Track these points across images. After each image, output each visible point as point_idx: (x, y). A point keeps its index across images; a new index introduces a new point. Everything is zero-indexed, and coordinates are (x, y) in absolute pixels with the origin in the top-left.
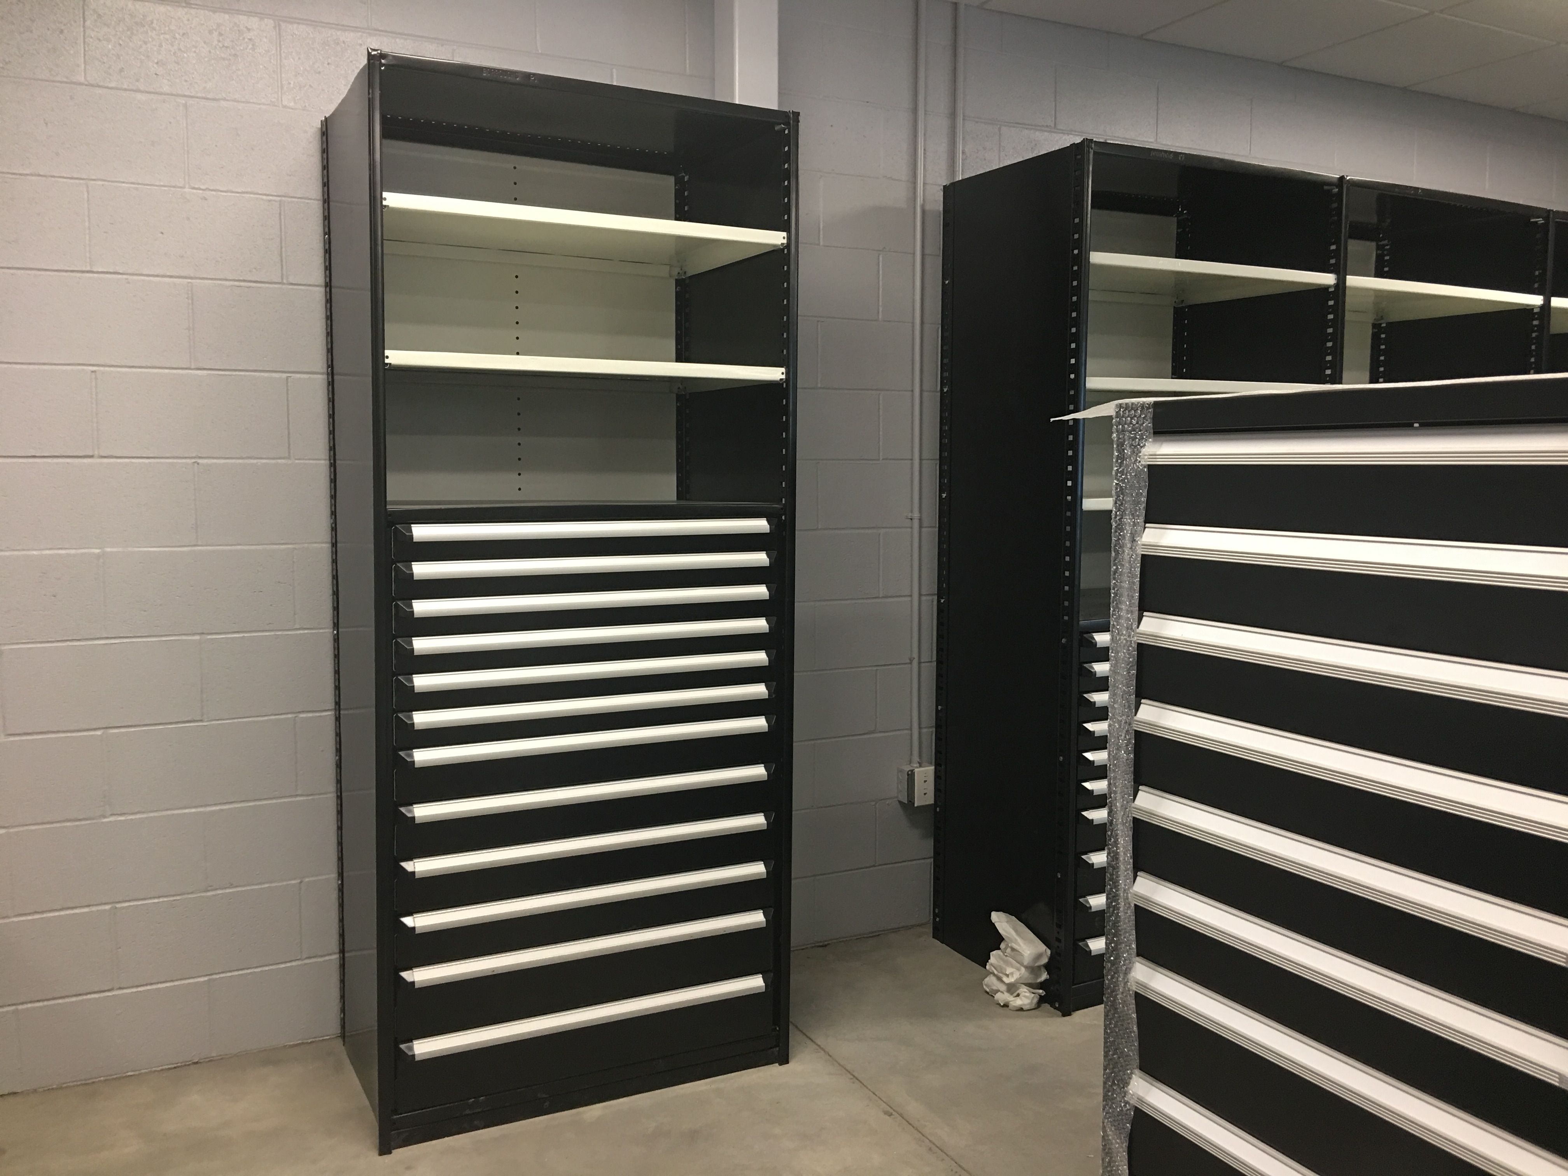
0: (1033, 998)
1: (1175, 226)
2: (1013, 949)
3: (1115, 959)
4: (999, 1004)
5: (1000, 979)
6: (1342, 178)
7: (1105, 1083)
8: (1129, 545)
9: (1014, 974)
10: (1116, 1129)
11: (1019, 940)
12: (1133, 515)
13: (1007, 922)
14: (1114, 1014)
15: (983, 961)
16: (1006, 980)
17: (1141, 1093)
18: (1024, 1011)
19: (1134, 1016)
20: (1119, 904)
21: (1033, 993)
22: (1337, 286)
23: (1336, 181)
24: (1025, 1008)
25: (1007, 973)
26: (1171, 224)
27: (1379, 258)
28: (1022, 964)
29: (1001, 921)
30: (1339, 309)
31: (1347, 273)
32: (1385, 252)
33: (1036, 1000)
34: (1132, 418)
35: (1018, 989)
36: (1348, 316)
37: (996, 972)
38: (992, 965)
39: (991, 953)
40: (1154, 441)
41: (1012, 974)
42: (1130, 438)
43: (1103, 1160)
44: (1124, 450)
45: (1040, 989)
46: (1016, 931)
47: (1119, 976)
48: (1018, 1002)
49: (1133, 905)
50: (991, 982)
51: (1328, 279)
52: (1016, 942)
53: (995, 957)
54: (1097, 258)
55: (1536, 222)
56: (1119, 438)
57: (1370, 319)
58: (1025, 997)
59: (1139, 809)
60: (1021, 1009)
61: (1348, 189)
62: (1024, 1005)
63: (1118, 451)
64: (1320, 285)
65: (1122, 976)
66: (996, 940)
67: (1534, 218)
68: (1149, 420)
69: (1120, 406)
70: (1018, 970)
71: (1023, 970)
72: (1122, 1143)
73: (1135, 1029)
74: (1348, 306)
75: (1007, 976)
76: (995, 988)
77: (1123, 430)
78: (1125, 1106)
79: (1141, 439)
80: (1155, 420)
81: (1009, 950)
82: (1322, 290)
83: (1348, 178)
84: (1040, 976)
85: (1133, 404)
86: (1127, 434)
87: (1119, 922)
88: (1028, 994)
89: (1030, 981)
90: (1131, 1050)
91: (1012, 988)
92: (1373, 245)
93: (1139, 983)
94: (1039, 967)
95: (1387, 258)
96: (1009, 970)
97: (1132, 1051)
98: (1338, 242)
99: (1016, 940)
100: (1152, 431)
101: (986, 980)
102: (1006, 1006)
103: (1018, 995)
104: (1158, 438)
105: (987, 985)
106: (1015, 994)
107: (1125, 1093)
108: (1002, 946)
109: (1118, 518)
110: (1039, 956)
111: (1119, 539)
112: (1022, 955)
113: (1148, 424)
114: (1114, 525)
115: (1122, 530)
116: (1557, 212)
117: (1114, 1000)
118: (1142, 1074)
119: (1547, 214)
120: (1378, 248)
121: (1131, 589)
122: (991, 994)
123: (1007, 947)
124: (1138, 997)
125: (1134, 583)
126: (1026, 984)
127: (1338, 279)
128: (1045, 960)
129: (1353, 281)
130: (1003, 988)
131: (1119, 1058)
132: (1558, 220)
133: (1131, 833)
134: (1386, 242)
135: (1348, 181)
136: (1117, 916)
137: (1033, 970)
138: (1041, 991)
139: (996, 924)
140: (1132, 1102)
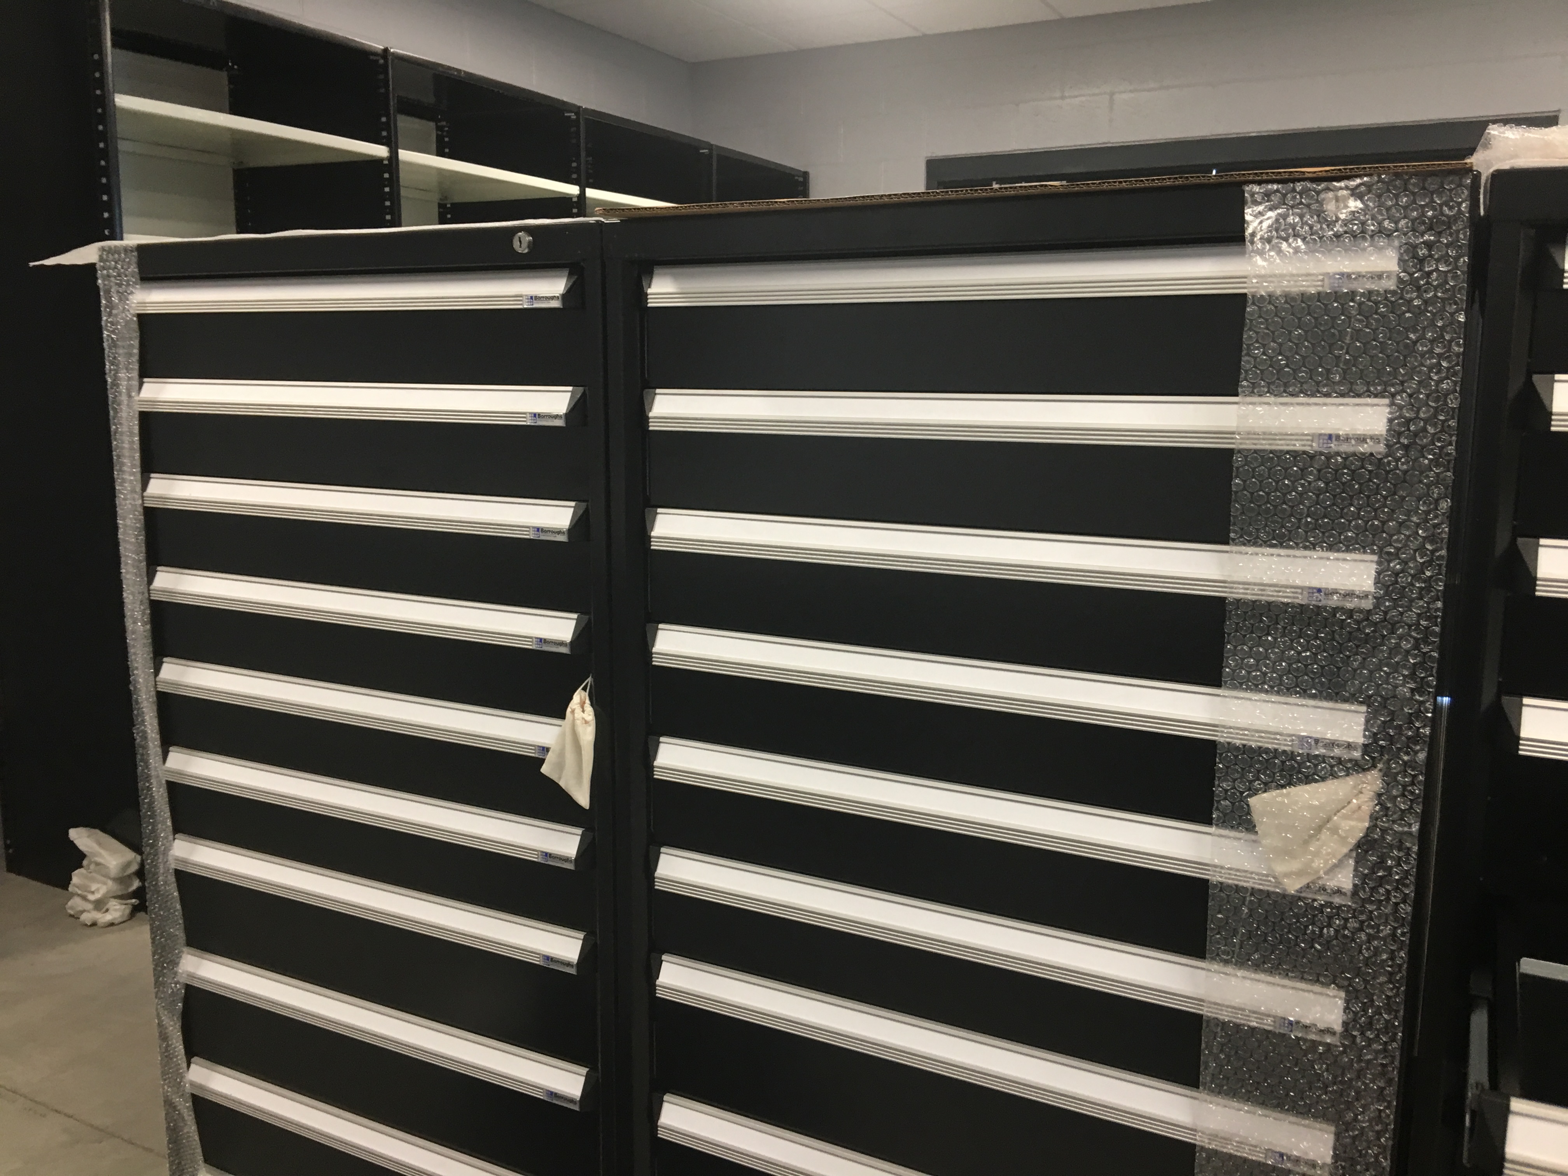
0: (124, 909)
1: (225, 82)
2: (98, 864)
3: (154, 841)
4: (86, 925)
5: (84, 898)
6: (386, 50)
7: (155, 969)
8: (125, 402)
9: (100, 889)
10: (168, 1013)
11: (103, 852)
12: (127, 369)
13: (89, 837)
14: (158, 897)
15: (64, 883)
16: (92, 897)
17: (191, 969)
18: (116, 925)
19: (176, 894)
20: (151, 784)
21: (126, 904)
22: (390, 159)
23: (380, 52)
24: (116, 922)
25: (93, 889)
26: (221, 79)
27: (440, 139)
28: (107, 876)
29: (80, 837)
30: (394, 181)
31: (399, 145)
32: (445, 134)
33: (128, 911)
34: (116, 262)
35: (106, 904)
36: (403, 192)
37: (79, 892)
38: (75, 885)
39: (73, 874)
40: (142, 288)
41: (98, 890)
42: (117, 284)
43: (160, 1047)
44: (111, 297)
45: (134, 898)
46: (100, 844)
47: (159, 858)
48: (108, 917)
49: (164, 782)
50: (76, 903)
51: (380, 151)
52: (100, 855)
53: (77, 877)
54: (123, 101)
55: (570, 117)
56: (105, 285)
57: (435, 198)
58: (116, 910)
59: (166, 682)
60: (112, 924)
61: (393, 61)
62: (115, 919)
63: (106, 299)
64: (372, 156)
65: (161, 856)
66: (77, 858)
67: (567, 112)
68: (135, 265)
69: (103, 249)
70: (105, 884)
71: (110, 883)
72: (175, 1024)
73: (178, 907)
74: (402, 183)
75: (93, 893)
76: (80, 909)
77: (109, 276)
78: (176, 986)
79: (128, 285)
80: (140, 265)
81: (92, 867)
82: (374, 163)
83: (392, 50)
84: (131, 885)
85: (115, 247)
86: (112, 279)
87: (154, 803)
88: (118, 907)
89: (120, 893)
90: (178, 931)
91: (99, 905)
92: (432, 125)
93: (178, 860)
94: (129, 876)
95: (446, 139)
96: (94, 887)
97: (178, 929)
98: (388, 115)
99: (100, 854)
100: (138, 277)
101: (70, 903)
102: (94, 924)
103: (107, 910)
104: (145, 285)
105: (72, 908)
106: (104, 910)
107: (176, 973)
108: (85, 863)
109: (113, 372)
110: (128, 865)
111: (116, 396)
112: (108, 868)
113: (133, 268)
114: (109, 380)
115: (118, 385)
116: (586, 109)
117: (156, 884)
118: (192, 950)
119: (577, 110)
120: (439, 128)
121: (131, 449)
122: (75, 917)
123: (90, 863)
124: (180, 875)
125: (133, 442)
126: (115, 897)
127: (391, 151)
128: (135, 867)
129: (405, 155)
130: (89, 906)
131: (166, 940)
132: (587, 117)
133: (155, 708)
134: (444, 123)
135: (393, 53)
136: (152, 797)
137: (122, 880)
138: (134, 901)
139: (75, 842)
140: (181, 981)
